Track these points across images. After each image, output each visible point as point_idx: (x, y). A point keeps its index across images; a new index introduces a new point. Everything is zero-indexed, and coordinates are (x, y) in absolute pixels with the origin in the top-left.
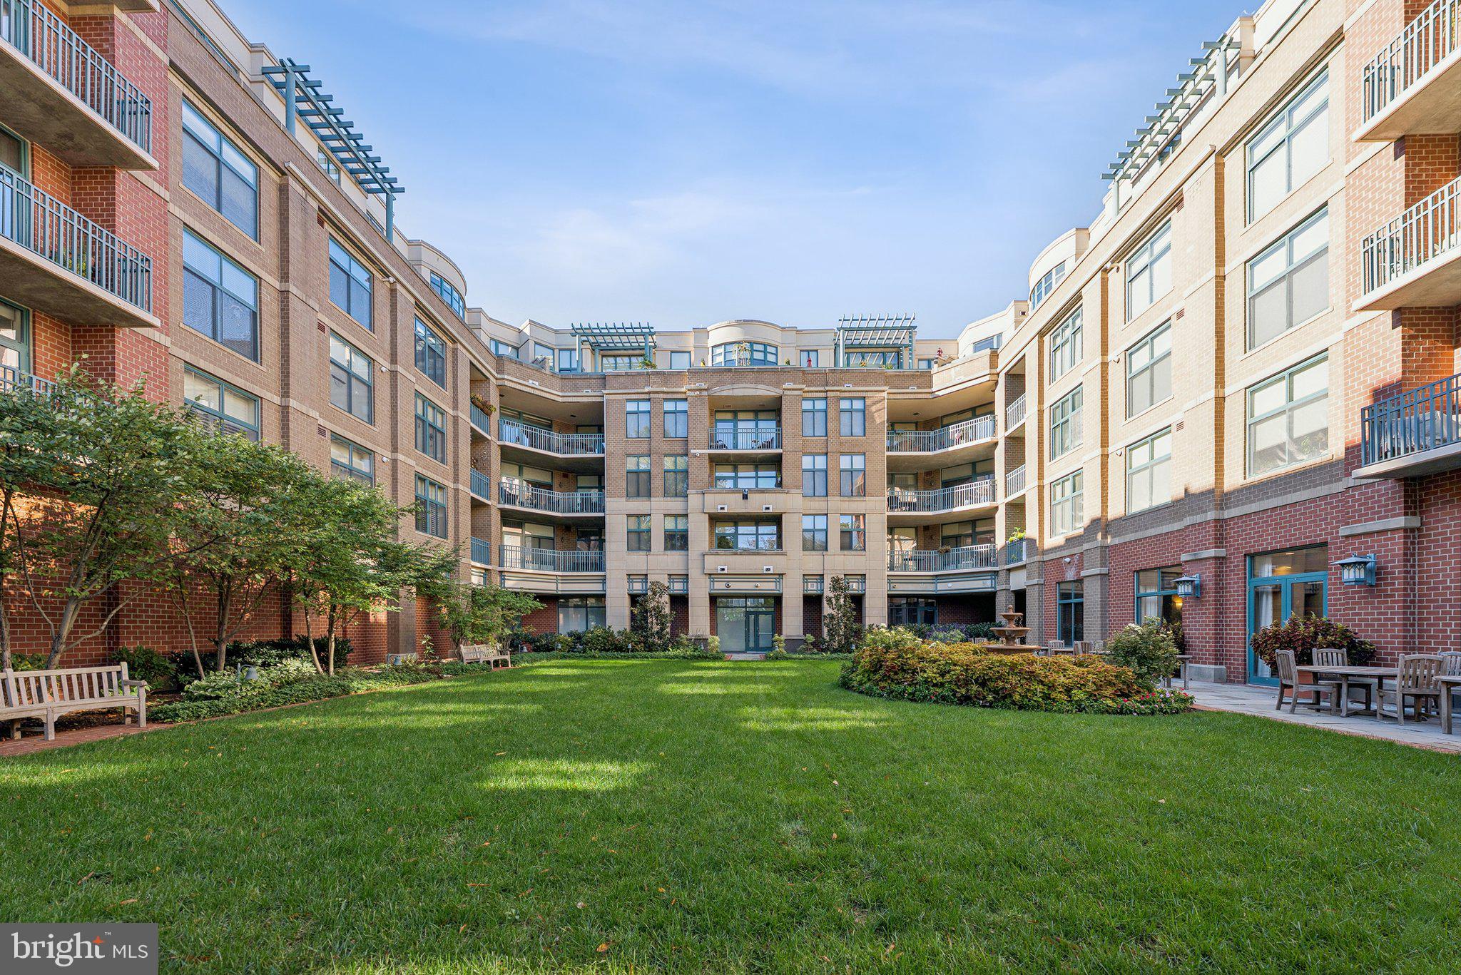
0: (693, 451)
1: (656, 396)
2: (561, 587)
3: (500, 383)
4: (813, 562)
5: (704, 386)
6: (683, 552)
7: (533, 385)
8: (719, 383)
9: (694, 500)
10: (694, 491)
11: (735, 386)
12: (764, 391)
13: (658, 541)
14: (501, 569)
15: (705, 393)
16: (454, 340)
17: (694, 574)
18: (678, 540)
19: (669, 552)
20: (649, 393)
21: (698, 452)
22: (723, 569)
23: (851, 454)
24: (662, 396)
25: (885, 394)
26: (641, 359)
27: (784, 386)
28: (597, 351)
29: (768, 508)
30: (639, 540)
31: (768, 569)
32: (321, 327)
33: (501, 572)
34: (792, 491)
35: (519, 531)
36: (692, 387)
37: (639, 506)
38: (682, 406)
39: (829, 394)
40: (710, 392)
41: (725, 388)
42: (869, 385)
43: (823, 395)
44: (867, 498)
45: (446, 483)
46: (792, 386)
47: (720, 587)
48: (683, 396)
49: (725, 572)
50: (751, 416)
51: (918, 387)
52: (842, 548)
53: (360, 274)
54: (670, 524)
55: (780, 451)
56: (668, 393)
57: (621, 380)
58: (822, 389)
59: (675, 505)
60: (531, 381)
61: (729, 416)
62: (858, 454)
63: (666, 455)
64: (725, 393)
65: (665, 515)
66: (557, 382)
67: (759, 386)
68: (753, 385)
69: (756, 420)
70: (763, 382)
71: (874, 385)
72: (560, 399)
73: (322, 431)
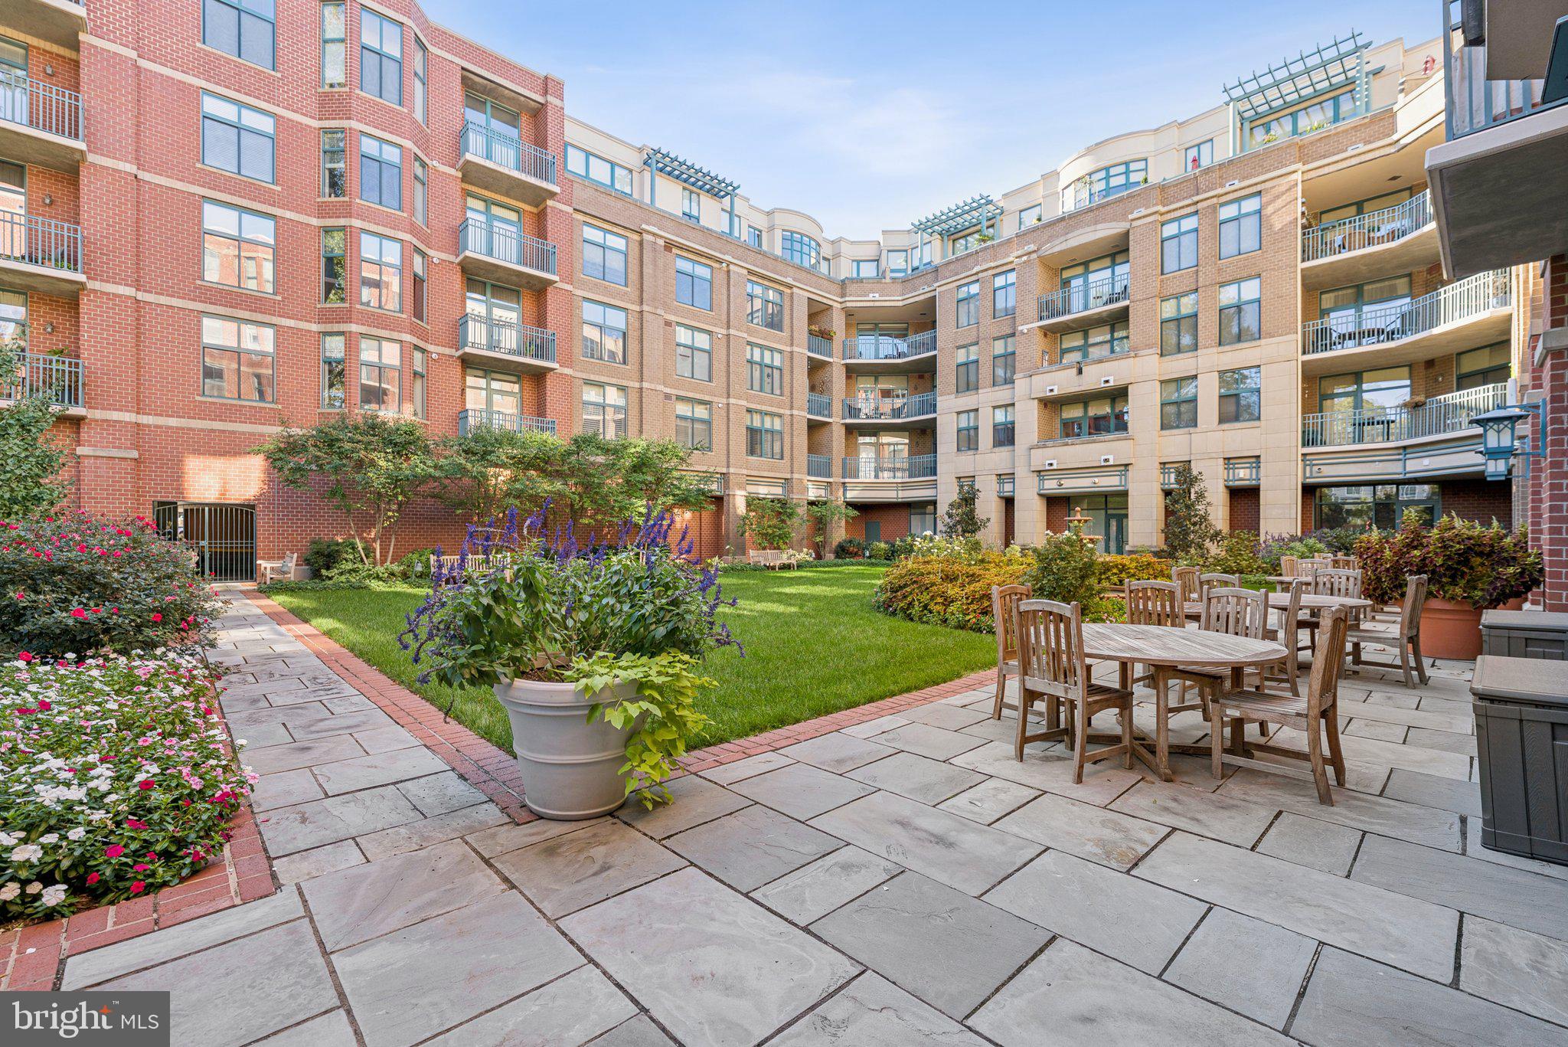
0: (1020, 328)
1: (985, 274)
2: (901, 494)
3: (844, 305)
4: (1176, 445)
5: (1032, 247)
6: (1010, 448)
7: (874, 298)
8: (1051, 238)
9: (1021, 384)
10: (1021, 375)
11: (1070, 236)
12: (1106, 230)
13: (986, 437)
14: (843, 480)
15: (1034, 256)
16: (790, 287)
17: (1021, 473)
18: (1005, 436)
19: (996, 449)
20: (977, 273)
21: (1024, 328)
22: (1051, 464)
23: (1238, 281)
24: (991, 272)
25: (1298, 176)
26: (977, 236)
27: (1131, 217)
28: (945, 237)
29: (1107, 381)
30: (968, 440)
31: (1106, 460)
32: (668, 324)
33: (844, 483)
34: (1141, 353)
35: (873, 439)
36: (1019, 253)
37: (967, 401)
38: (1012, 277)
39: (1200, 206)
40: (1040, 253)
41: (1057, 242)
42: (1269, 171)
43: (1192, 209)
44: (1263, 342)
45: (781, 411)
46: (1144, 212)
47: (1051, 486)
48: (1009, 267)
49: (1055, 467)
50: (1107, 262)
51: (1367, 142)
52: (1222, 420)
53: (703, 272)
54: (1000, 416)
55: (1127, 303)
56: (997, 267)
57: (952, 267)
58: (1188, 202)
59: (1002, 395)
60: (871, 295)
61: (1080, 270)
62: (1250, 278)
63: (995, 339)
64: (1057, 249)
65: (994, 408)
66: (899, 287)
67: (1099, 226)
68: (1092, 228)
69: (1114, 264)
70: (1104, 221)
71: (1278, 168)
72: (900, 304)
73: (668, 397)
